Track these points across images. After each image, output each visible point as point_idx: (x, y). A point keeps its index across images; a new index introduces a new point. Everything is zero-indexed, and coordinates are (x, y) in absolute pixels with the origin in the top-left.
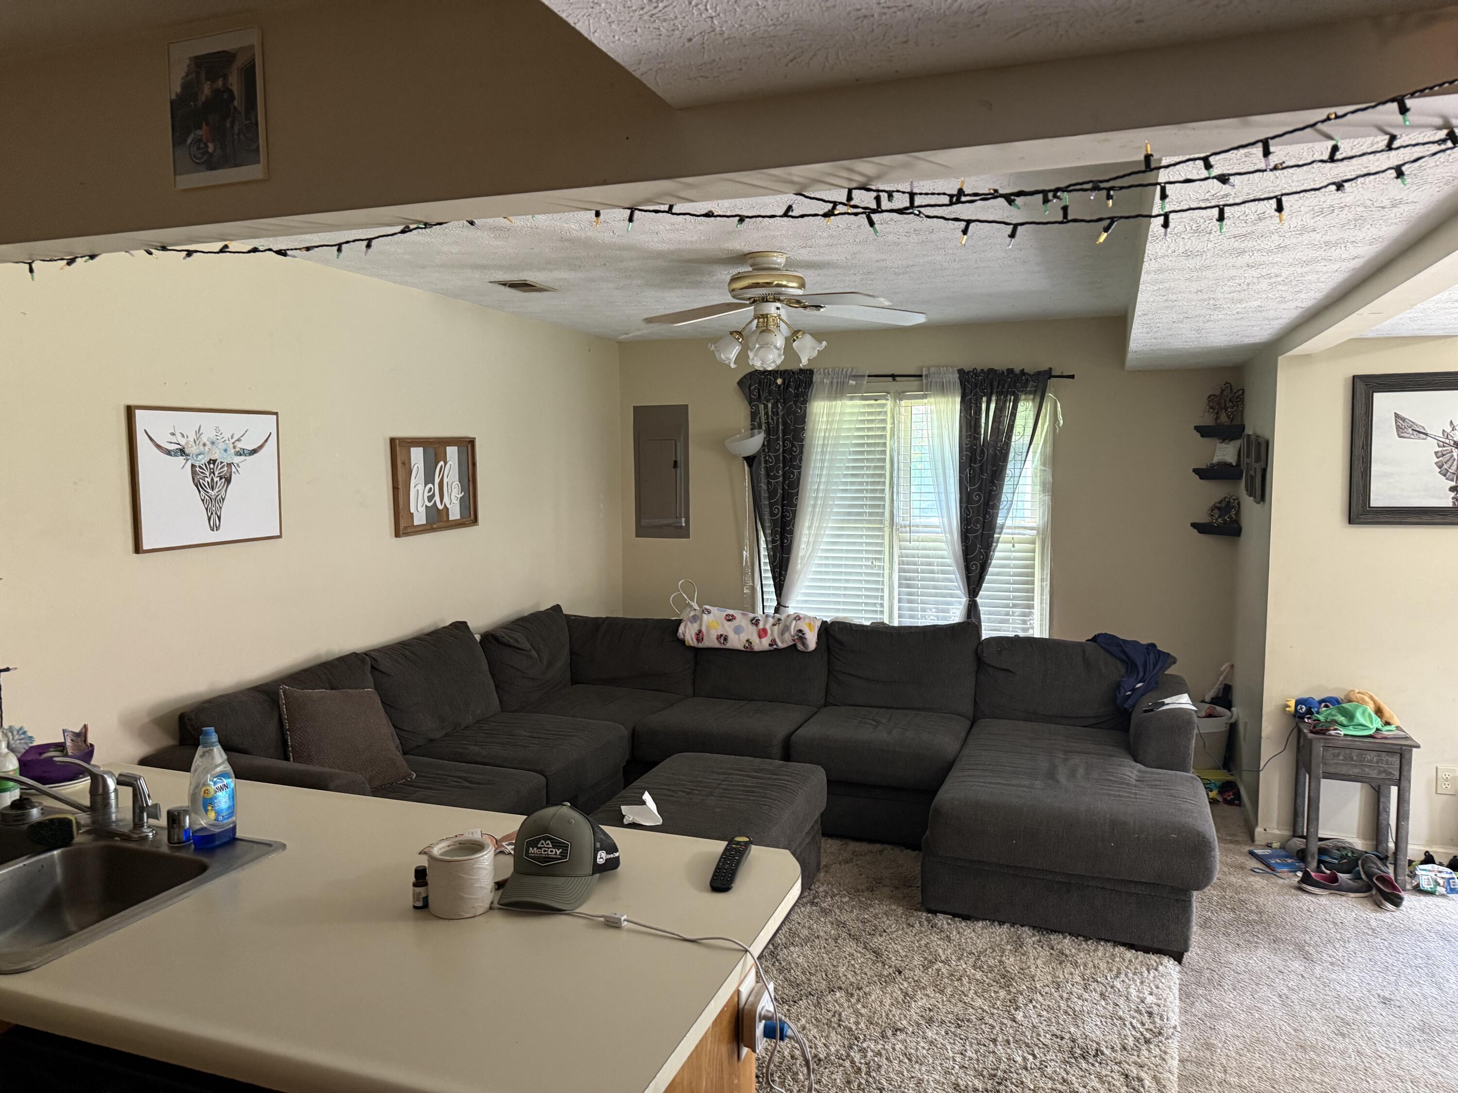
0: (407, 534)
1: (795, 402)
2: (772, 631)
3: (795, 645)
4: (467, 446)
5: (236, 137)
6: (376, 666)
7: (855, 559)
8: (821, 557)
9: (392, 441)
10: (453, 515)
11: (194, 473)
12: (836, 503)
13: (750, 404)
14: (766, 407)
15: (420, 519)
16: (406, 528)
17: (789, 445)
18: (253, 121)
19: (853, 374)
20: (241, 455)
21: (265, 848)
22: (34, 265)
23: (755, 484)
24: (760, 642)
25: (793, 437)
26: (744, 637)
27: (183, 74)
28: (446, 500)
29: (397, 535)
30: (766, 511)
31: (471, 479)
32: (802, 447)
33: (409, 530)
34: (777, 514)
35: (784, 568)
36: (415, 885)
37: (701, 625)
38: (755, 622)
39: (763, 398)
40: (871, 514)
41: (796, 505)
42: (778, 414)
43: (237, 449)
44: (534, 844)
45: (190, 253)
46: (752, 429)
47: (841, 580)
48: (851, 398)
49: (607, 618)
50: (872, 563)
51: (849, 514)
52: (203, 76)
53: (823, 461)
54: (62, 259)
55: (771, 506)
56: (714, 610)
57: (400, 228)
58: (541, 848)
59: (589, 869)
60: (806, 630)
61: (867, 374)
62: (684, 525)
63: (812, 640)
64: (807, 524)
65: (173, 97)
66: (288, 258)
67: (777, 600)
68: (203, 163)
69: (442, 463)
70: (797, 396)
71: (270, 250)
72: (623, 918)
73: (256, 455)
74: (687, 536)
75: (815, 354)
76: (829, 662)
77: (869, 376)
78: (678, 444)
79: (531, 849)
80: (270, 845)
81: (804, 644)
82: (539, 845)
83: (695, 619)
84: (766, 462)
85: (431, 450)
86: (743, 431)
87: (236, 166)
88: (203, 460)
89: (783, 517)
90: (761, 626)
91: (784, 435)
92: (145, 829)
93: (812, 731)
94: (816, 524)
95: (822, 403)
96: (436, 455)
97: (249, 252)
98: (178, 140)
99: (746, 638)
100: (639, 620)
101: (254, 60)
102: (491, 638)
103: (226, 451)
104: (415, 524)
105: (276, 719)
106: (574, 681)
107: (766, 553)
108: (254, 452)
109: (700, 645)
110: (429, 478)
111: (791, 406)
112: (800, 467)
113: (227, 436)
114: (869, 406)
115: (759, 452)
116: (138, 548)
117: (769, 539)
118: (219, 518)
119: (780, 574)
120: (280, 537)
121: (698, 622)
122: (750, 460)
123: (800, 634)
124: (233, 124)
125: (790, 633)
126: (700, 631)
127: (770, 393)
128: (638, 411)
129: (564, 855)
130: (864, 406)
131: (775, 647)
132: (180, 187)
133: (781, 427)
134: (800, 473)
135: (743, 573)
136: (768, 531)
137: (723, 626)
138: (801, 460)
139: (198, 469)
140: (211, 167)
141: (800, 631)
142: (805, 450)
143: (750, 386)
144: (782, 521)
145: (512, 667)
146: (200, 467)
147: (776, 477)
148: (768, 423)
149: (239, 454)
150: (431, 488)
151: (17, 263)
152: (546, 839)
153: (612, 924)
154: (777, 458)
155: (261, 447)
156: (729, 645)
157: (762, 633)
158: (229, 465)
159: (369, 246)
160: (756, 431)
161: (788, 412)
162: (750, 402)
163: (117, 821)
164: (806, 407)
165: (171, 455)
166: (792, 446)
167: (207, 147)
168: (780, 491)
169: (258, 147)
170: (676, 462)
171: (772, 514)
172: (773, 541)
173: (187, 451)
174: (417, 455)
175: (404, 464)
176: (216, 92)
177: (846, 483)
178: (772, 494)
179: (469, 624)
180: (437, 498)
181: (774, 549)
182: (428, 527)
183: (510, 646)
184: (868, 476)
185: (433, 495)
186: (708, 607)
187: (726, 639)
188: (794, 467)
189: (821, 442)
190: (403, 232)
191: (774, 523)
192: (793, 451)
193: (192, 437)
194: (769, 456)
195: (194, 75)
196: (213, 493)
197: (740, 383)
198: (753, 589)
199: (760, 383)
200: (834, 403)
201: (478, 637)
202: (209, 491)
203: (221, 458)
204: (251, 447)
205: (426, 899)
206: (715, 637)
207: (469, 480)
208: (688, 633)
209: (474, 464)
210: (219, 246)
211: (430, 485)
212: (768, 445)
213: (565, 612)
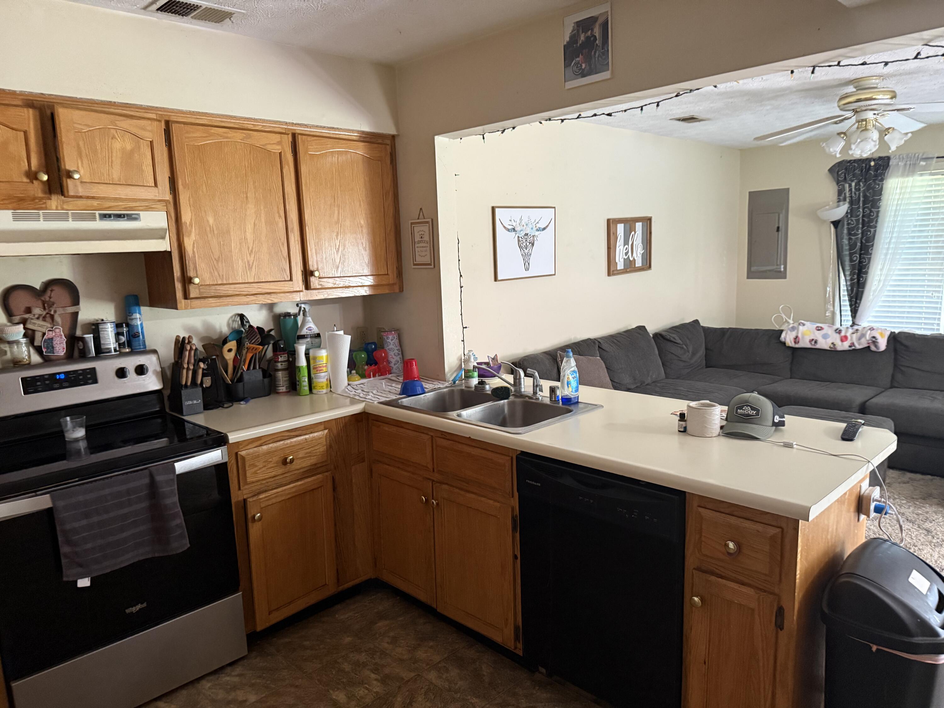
0: (614, 275)
1: (874, 181)
2: (852, 338)
3: (869, 347)
4: (647, 221)
5: (597, 59)
6: (600, 346)
7: (918, 291)
8: (889, 290)
9: (608, 220)
10: (638, 264)
11: (519, 241)
12: (904, 251)
13: (837, 184)
14: (850, 186)
15: (620, 266)
16: (613, 271)
17: (868, 212)
18: (606, 49)
19: (924, 157)
20: (538, 231)
21: (595, 407)
22: (484, 135)
23: (839, 240)
24: (842, 345)
25: (872, 205)
26: (830, 341)
27: (570, 32)
28: (635, 254)
29: (609, 274)
30: (847, 259)
31: (648, 242)
32: (878, 212)
33: (615, 272)
34: (856, 261)
35: (859, 298)
36: (679, 421)
37: (798, 333)
38: (838, 331)
39: (848, 179)
40: (933, 259)
41: (871, 254)
42: (859, 190)
43: (537, 228)
44: (741, 408)
45: (563, 121)
46: (838, 202)
47: (905, 306)
48: (921, 175)
49: (730, 328)
50: (932, 294)
51: (915, 259)
52: (581, 31)
53: (895, 222)
54: (498, 131)
55: (851, 255)
56: (808, 324)
57: (675, 94)
58: (745, 410)
59: (770, 423)
60: (878, 336)
61: (936, 155)
62: (782, 270)
63: (883, 345)
64: (880, 267)
65: (565, 43)
66: (612, 117)
67: (853, 320)
68: (580, 74)
69: (633, 233)
70: (876, 176)
71: (603, 114)
72: (794, 443)
73: (545, 231)
74: (785, 277)
75: (903, 142)
76: (896, 359)
77: (938, 158)
78: (781, 216)
79: (739, 410)
80: (596, 405)
81: (876, 346)
82: (744, 409)
83: (793, 329)
84: (848, 224)
85: (628, 226)
86: (831, 203)
87: (596, 73)
88: (522, 234)
89: (860, 262)
90: (843, 334)
91: (864, 204)
92: (538, 395)
93: (884, 399)
94: (886, 267)
95: (897, 180)
96: (630, 228)
97: (592, 116)
98: (567, 65)
99: (831, 342)
100: (751, 330)
101: (608, 18)
102: (658, 336)
103: (532, 229)
104: (618, 269)
105: (556, 368)
106: (707, 366)
107: (846, 288)
108: (544, 229)
109: (797, 346)
110: (626, 242)
111: (870, 184)
112: (876, 227)
113: (533, 221)
114: (936, 179)
115: (843, 218)
116: (496, 279)
117: (848, 278)
118: (529, 264)
119: (856, 302)
120: (555, 275)
121: (796, 331)
122: (836, 224)
123: (874, 339)
124: (595, 54)
125: (866, 338)
126: (797, 337)
127: (854, 175)
128: (753, 196)
129: (757, 414)
130: (932, 180)
131: (853, 348)
132: (567, 87)
133: (862, 199)
134: (875, 231)
135: (826, 301)
136: (848, 273)
137: (814, 333)
138: (877, 222)
139: (520, 239)
140: (584, 75)
141: (874, 337)
142: (881, 214)
143: (838, 172)
144: (859, 266)
145: (672, 353)
146: (521, 238)
147: (856, 235)
148: (851, 197)
149: (537, 230)
150: (627, 248)
151: (476, 135)
152: (747, 406)
153: (788, 446)
154: (858, 221)
155: (547, 226)
156: (818, 346)
157: (844, 339)
158: (533, 236)
159: (658, 105)
160: (841, 203)
161: (869, 188)
162: (838, 183)
163: (524, 391)
164: (883, 184)
165: (509, 231)
166: (870, 213)
167: (581, 66)
168: (859, 244)
169: (608, 62)
170: (778, 228)
171: (851, 260)
172: (852, 280)
173: (516, 229)
174: (620, 228)
175: (614, 234)
176: (588, 38)
177: (913, 237)
178: (852, 247)
179: (646, 327)
180: (630, 254)
181: (852, 285)
182: (625, 271)
183: (671, 341)
184: (933, 231)
185: (628, 252)
186: (803, 321)
187: (816, 342)
188: (871, 227)
189: (894, 208)
190: (677, 96)
191: (853, 267)
192: (870, 215)
193: (518, 221)
194: (852, 220)
195: (576, 31)
196: (526, 251)
197: (831, 170)
198: (833, 313)
199: (846, 169)
200: (906, 179)
201: (651, 335)
202: (525, 250)
203: (530, 232)
204: (543, 227)
205: (685, 428)
206: (808, 341)
207: (647, 243)
208: (788, 338)
209: (650, 233)
210: (576, 115)
211: (626, 246)
212: (851, 212)
213: (702, 324)
